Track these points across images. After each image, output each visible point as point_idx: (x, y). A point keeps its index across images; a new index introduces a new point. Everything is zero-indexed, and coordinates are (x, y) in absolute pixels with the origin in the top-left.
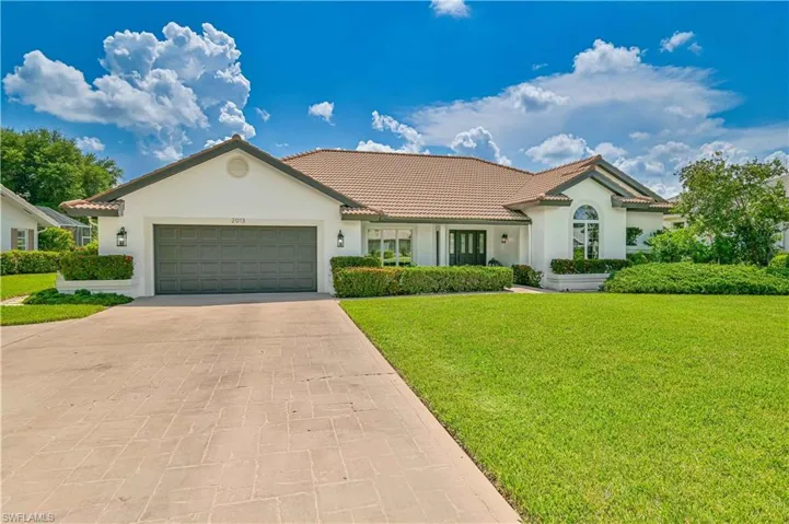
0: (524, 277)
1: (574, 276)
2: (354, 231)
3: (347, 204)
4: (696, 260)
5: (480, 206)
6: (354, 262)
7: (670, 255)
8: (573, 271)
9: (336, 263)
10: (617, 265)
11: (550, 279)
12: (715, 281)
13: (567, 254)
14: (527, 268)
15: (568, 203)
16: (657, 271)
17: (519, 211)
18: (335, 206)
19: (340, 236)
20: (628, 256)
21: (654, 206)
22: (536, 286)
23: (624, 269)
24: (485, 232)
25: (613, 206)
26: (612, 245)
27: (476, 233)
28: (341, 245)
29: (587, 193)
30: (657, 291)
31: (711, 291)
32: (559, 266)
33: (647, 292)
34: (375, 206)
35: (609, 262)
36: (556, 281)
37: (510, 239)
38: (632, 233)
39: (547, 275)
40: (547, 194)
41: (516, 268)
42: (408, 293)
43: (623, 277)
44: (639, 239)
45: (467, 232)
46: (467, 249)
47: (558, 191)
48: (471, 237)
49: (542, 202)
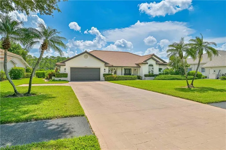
0: (139, 78)
1: (149, 77)
2: (107, 69)
3: (106, 63)
4: (171, 74)
5: (131, 64)
6: (108, 75)
7: (167, 73)
8: (148, 77)
9: (104, 75)
10: (157, 75)
11: (144, 78)
12: (172, 78)
13: (147, 73)
14: (140, 76)
15: (147, 63)
16: (163, 76)
17: (138, 65)
18: (104, 64)
19: (105, 70)
20: (159, 74)
21: (164, 64)
22: (142, 79)
23: (158, 76)
24: (131, 69)
25: (156, 64)
26: (156, 71)
27: (129, 69)
28: (105, 71)
29: (151, 62)
30: (162, 80)
31: (171, 79)
32: (146, 76)
33: (161, 80)
34: (111, 64)
35: (155, 75)
36: (145, 78)
37: (136, 70)
38: (160, 69)
39: (144, 77)
40: (144, 62)
41: (138, 76)
42: (118, 80)
43: (157, 77)
44: (162, 70)
45: (127, 69)
46: (127, 72)
47: (145, 61)
48: (128, 70)
49: (143, 63)
